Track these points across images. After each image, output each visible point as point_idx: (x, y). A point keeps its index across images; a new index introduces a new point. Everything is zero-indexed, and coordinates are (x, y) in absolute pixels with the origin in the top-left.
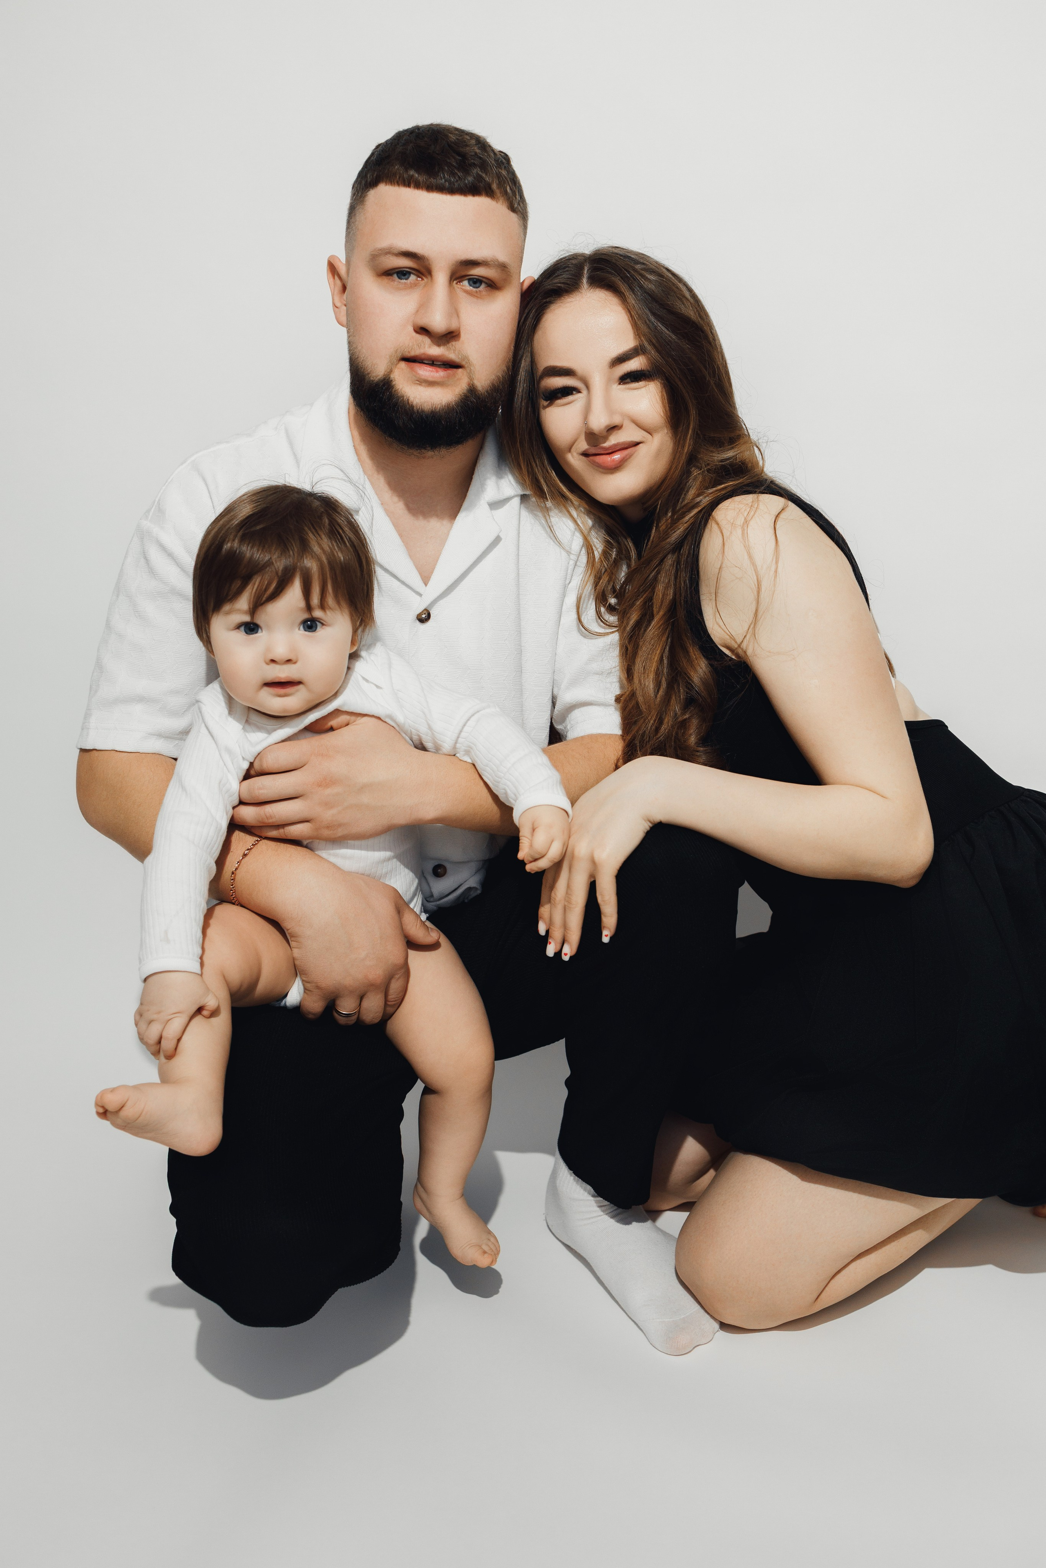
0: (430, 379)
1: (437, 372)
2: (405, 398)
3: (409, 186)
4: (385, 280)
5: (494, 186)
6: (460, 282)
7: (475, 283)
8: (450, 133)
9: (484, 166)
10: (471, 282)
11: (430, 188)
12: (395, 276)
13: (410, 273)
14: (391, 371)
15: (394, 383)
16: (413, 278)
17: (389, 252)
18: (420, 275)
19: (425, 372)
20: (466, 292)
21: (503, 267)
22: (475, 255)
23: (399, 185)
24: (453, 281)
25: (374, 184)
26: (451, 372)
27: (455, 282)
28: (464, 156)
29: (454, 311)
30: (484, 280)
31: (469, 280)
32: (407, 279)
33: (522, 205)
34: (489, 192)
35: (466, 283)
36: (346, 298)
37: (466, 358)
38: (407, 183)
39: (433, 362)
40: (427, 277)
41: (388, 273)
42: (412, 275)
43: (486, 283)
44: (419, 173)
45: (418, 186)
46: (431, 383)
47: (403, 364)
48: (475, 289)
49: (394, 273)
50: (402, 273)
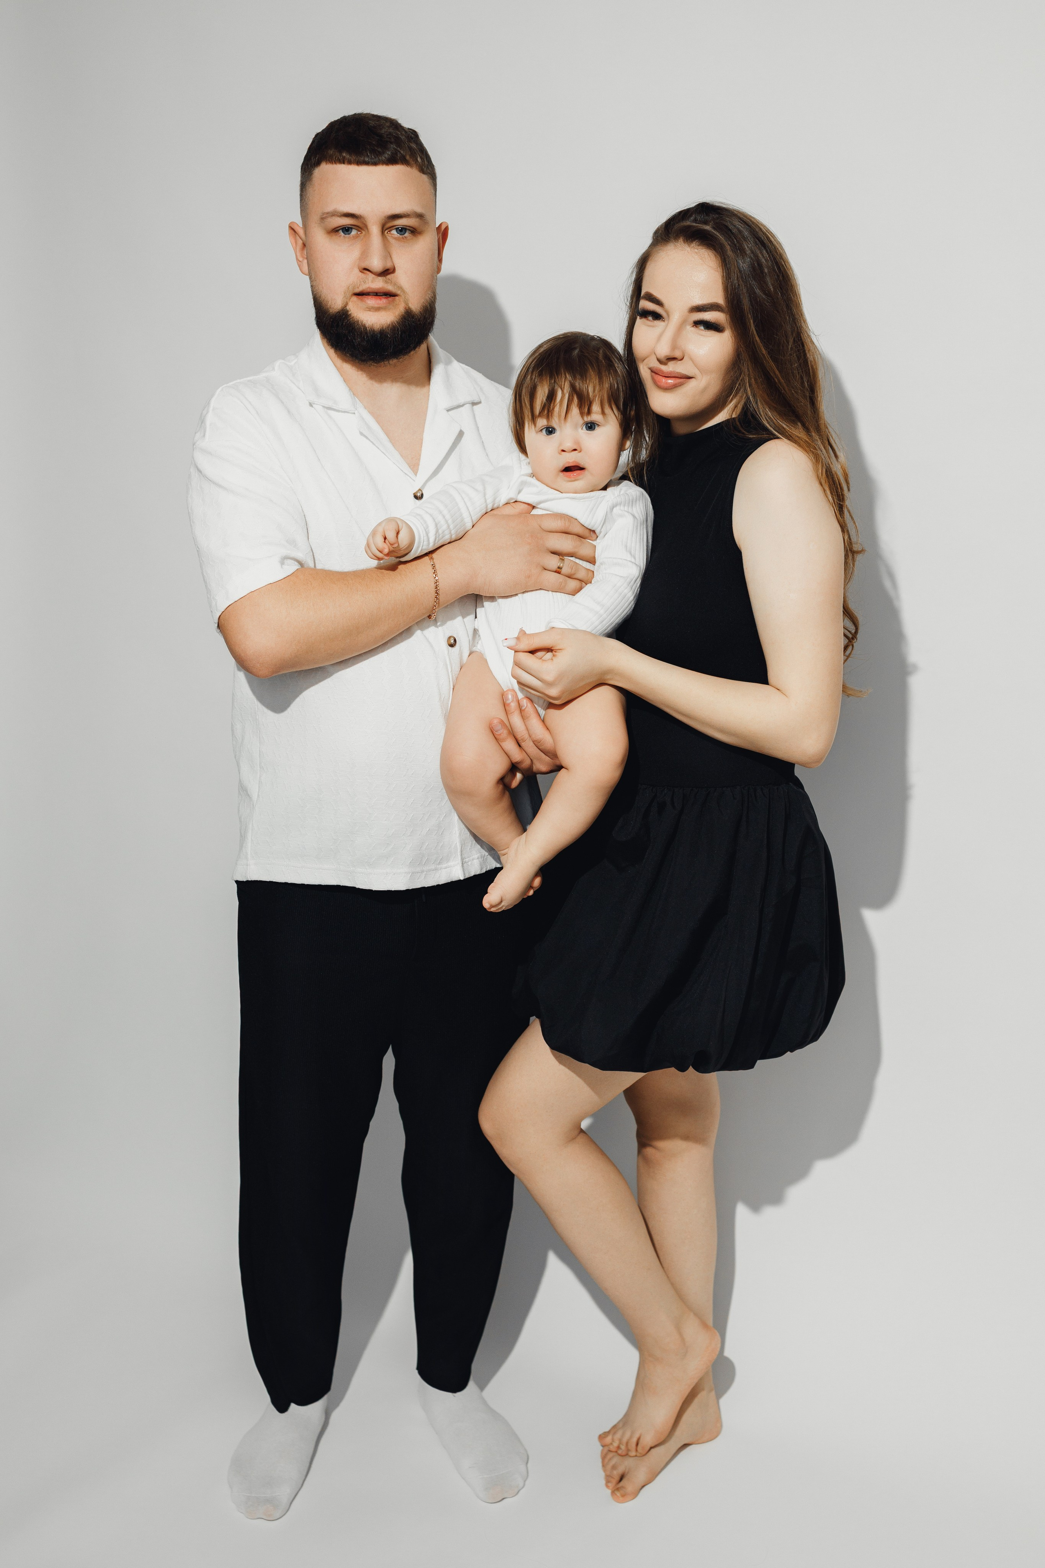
0: (376, 306)
1: (380, 299)
2: (360, 322)
3: (344, 163)
4: (335, 237)
5: (408, 157)
6: (389, 231)
7: (401, 231)
8: (370, 120)
9: (398, 141)
10: (398, 230)
11: (359, 163)
12: (341, 231)
13: (352, 228)
14: (347, 304)
15: (350, 313)
16: (354, 232)
17: (334, 214)
18: (360, 229)
19: (371, 301)
20: (395, 239)
21: (420, 216)
22: (397, 210)
23: (335, 163)
24: (386, 230)
25: (318, 164)
26: (391, 299)
27: (386, 232)
28: (381, 136)
29: (387, 253)
30: (408, 228)
31: (397, 229)
32: (349, 234)
33: (430, 168)
34: (404, 161)
35: (394, 232)
36: (307, 253)
37: (400, 288)
38: (342, 161)
39: (377, 294)
40: (363, 230)
41: (335, 230)
42: (353, 230)
43: (409, 230)
44: (350, 155)
45: (350, 163)
46: (378, 309)
47: (355, 298)
48: (401, 236)
49: (340, 230)
50: (347, 230)
